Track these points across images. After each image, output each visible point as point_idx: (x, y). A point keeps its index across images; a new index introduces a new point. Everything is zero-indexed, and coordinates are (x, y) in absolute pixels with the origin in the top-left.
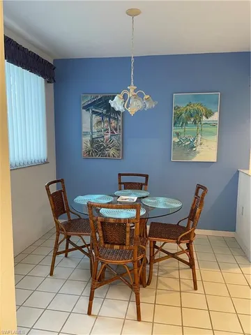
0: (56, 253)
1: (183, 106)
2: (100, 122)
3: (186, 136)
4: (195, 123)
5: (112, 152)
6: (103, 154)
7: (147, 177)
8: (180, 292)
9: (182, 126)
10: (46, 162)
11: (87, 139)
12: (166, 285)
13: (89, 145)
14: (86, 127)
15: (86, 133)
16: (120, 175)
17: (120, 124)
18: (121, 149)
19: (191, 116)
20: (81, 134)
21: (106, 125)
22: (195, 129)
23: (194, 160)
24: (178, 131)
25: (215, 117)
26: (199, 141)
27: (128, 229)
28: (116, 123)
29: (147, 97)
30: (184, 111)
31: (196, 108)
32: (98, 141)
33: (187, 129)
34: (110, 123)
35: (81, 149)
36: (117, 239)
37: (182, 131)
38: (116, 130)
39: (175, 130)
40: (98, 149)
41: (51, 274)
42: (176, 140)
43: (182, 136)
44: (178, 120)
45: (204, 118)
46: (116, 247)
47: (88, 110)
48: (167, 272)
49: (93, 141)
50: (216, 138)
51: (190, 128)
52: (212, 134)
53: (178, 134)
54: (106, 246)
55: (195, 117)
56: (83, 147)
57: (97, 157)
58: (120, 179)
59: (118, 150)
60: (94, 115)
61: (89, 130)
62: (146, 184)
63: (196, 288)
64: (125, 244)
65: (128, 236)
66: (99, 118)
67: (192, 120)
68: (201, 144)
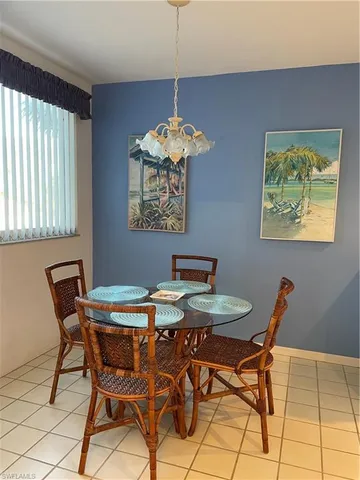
0: (60, 371)
1: (280, 151)
2: (155, 176)
3: (285, 199)
4: (300, 178)
5: (170, 221)
6: (157, 224)
7: (215, 261)
8: (239, 453)
9: (278, 183)
10: (74, 235)
11: (135, 202)
12: (219, 439)
13: (138, 211)
14: (134, 184)
15: (134, 194)
16: (175, 257)
17: (184, 179)
18: (185, 217)
19: (294, 167)
20: (127, 194)
21: (162, 181)
22: (299, 188)
23: (297, 238)
24: (271, 191)
25: (334, 169)
26: (306, 208)
27: (136, 346)
28: (177, 177)
29: (197, 133)
30: (283, 160)
31: (302, 154)
32: (151, 205)
33: (288, 188)
34: (169, 179)
35: (127, 216)
36: (122, 360)
37: (278, 191)
38: (177, 188)
39: (266, 189)
40: (151, 217)
41: (52, 401)
42: (270, 205)
43: (279, 198)
44: (273, 174)
45: (315, 171)
46: (120, 373)
47: (138, 159)
48: (227, 417)
49: (143, 205)
50: (333, 203)
51: (292, 187)
52: (327, 196)
53: (271, 197)
54: (106, 369)
55: (300, 169)
56: (130, 214)
57: (149, 229)
58: (174, 263)
59: (179, 219)
60: (146, 167)
61: (138, 189)
62: (213, 273)
63: (266, 450)
64: (133, 370)
65: (136, 356)
66: (153, 171)
67: (295, 173)
68: (309, 213)
